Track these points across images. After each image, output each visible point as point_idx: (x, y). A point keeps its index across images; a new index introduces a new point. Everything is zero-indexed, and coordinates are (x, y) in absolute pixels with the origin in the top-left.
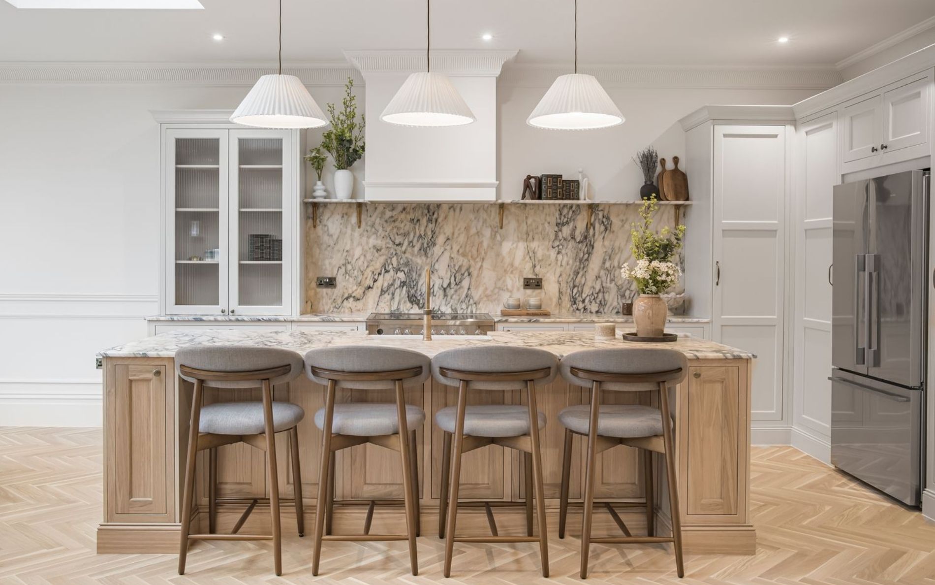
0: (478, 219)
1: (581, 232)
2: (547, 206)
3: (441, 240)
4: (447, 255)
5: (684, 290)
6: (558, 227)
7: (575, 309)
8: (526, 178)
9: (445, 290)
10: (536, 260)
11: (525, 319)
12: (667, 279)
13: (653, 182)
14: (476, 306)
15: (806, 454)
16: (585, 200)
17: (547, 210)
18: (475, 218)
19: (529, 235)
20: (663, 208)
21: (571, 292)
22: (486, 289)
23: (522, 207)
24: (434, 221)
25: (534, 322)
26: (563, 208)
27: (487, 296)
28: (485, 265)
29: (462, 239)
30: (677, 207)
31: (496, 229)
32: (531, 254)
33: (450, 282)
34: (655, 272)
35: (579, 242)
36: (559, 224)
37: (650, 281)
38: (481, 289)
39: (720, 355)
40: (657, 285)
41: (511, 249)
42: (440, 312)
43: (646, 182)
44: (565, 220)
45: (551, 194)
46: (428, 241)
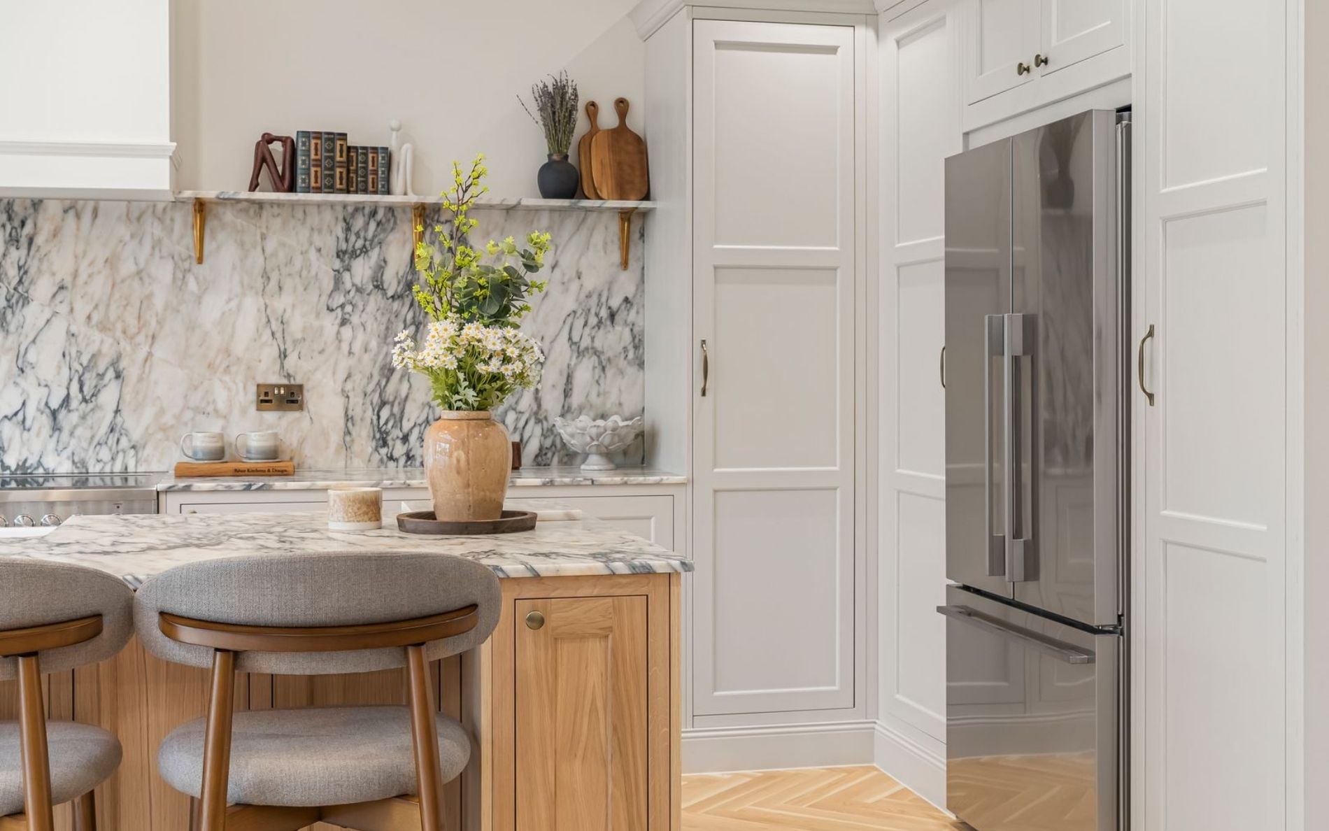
0: (140, 241)
1: (397, 273)
2: (315, 210)
3: (42, 289)
4: (59, 327)
5: (643, 409)
6: (342, 261)
7: (385, 458)
8: (260, 139)
9: (54, 414)
10: (288, 338)
11: (238, 484)
12: (503, 369)
13: (566, 157)
14: (137, 453)
15: (904, 785)
16: (405, 194)
17: (313, 219)
18: (132, 236)
19: (269, 278)
20: (592, 217)
21: (375, 418)
22: (162, 412)
23: (252, 212)
24: (24, 241)
25: (259, 489)
26: (353, 215)
27: (163, 429)
28: (159, 352)
29: (98, 287)
30: (626, 216)
31: (186, 265)
32: (275, 325)
33: (68, 396)
34: (473, 352)
35: (393, 297)
36: (345, 252)
37: (461, 376)
38: (149, 413)
39: (598, 567)
40: (479, 386)
41: (223, 314)
42: (41, 471)
43: (550, 156)
44: (360, 243)
45: (319, 180)
46: (8, 291)
